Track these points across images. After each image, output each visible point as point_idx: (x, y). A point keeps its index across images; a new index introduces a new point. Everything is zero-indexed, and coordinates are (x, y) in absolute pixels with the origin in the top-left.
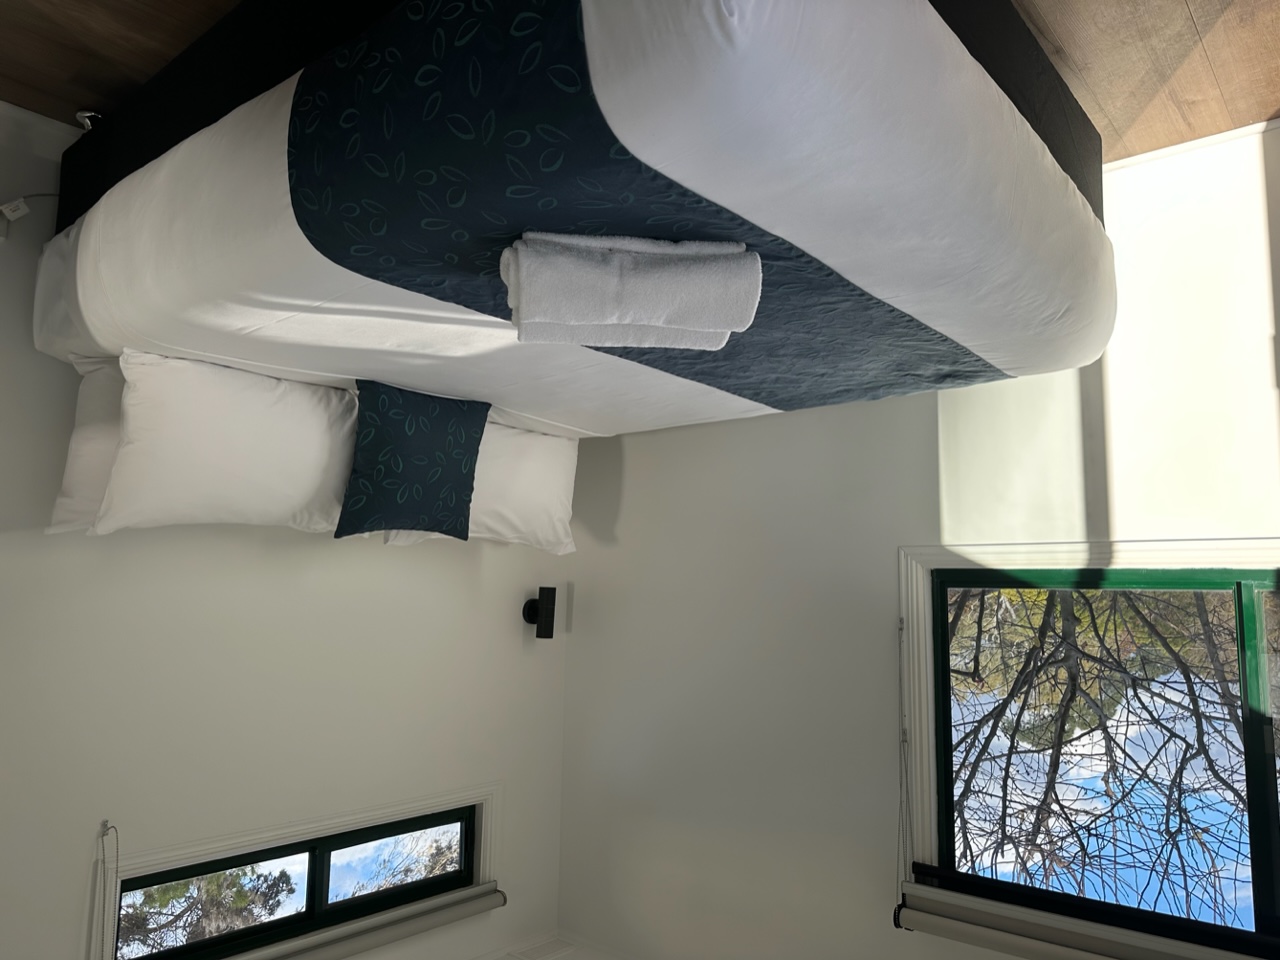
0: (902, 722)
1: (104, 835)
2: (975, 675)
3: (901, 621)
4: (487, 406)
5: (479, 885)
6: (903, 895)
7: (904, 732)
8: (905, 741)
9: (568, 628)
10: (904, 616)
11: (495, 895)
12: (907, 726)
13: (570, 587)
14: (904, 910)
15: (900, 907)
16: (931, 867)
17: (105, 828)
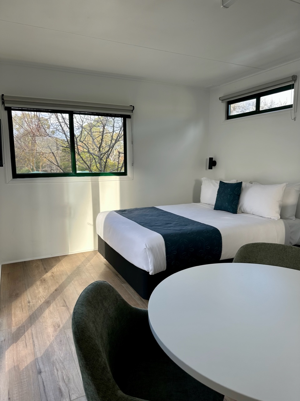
0: (133, 145)
1: (295, 118)
2: (119, 153)
3: (133, 165)
4: (215, 209)
5: (226, 102)
6: (132, 112)
7: (132, 144)
8: (132, 142)
9: (207, 159)
10: (132, 166)
11: (222, 99)
12: (132, 145)
13: (206, 169)
14: (132, 109)
15: (133, 110)
16: (128, 118)
17: (295, 119)
